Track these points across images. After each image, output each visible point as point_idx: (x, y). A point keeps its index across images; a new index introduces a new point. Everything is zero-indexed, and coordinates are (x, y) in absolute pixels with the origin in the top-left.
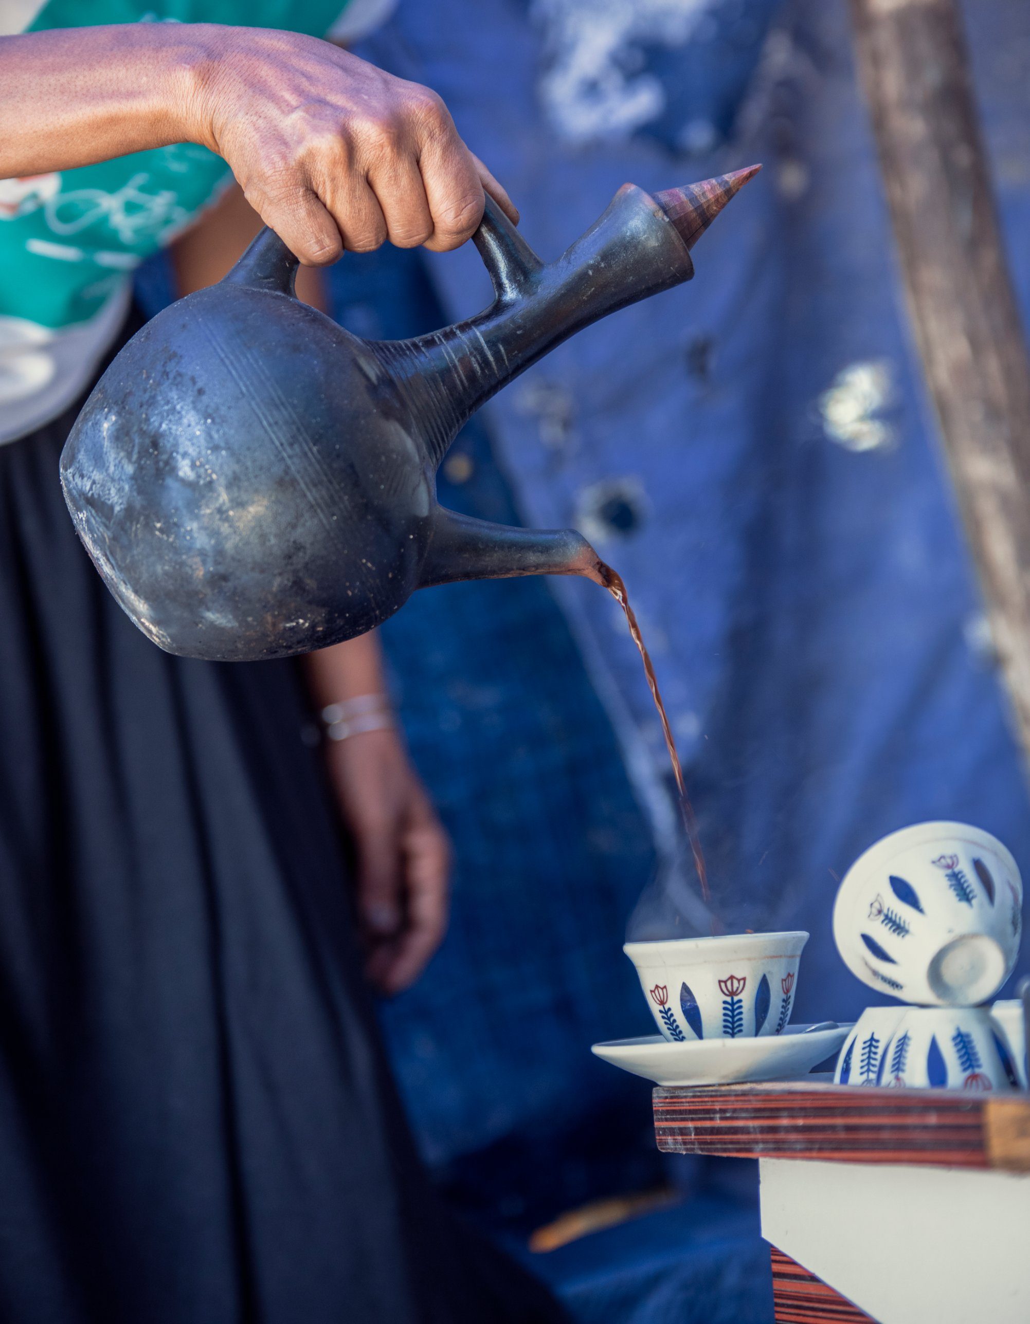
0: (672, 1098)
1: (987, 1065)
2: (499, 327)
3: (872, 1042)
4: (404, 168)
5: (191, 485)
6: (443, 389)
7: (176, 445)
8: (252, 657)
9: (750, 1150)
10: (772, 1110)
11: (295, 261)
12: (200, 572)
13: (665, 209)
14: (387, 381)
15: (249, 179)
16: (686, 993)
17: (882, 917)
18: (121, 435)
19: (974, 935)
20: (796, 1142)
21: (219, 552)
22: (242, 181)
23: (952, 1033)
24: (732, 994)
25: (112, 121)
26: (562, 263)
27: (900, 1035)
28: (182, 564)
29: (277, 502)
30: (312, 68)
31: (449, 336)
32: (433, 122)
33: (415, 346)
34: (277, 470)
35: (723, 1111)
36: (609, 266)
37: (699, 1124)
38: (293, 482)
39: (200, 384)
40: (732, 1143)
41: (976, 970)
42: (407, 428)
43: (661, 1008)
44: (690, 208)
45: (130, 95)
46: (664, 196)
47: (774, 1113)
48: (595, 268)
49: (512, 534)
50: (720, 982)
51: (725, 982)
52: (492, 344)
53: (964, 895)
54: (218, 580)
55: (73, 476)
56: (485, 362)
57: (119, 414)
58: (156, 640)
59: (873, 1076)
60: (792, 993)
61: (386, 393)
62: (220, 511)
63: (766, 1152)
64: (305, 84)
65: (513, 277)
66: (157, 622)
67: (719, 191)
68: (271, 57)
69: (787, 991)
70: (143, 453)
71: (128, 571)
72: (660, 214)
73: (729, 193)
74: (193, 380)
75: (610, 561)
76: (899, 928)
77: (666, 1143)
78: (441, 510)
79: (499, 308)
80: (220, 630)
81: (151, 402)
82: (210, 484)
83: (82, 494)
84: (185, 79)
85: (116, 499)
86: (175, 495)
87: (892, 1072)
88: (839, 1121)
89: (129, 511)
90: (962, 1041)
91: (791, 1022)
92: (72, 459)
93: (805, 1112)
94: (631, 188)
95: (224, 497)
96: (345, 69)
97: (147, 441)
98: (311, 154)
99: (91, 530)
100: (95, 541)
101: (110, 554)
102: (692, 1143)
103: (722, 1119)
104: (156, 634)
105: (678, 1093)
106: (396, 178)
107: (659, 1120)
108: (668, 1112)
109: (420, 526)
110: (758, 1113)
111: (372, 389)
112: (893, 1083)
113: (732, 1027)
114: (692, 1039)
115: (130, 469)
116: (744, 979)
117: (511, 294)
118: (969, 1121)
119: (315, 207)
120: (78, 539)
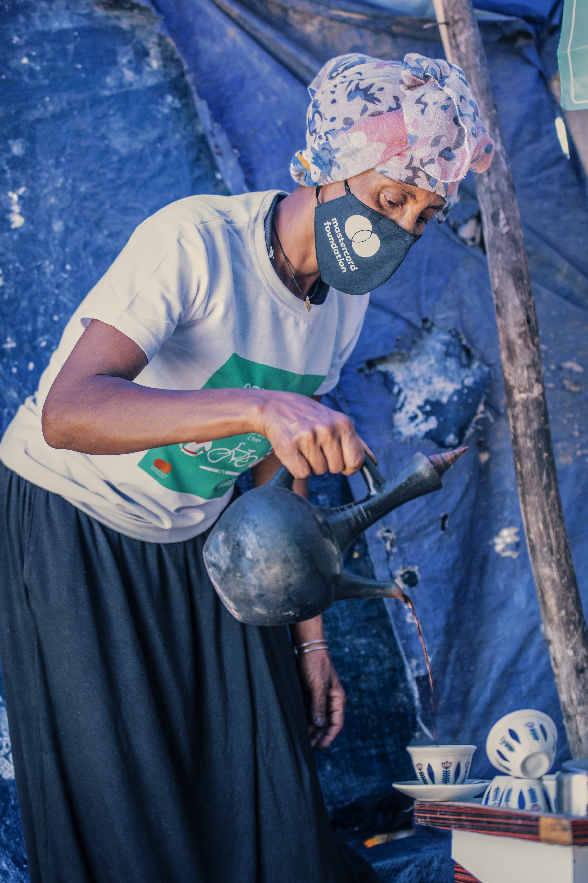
0: (422, 805)
1: (540, 801)
2: (369, 505)
3: (497, 789)
4: (335, 444)
5: (251, 561)
6: (347, 527)
7: (246, 545)
8: (272, 625)
9: (450, 827)
10: (460, 813)
11: (293, 478)
12: (253, 592)
13: (432, 462)
14: (326, 523)
15: (277, 447)
16: (429, 767)
17: (505, 744)
18: (226, 540)
19: (539, 753)
20: (468, 825)
21: (261, 586)
22: (275, 448)
23: (528, 788)
24: (447, 768)
25: (227, 424)
26: (393, 481)
27: (508, 788)
28: (247, 590)
29: (283, 568)
30: (302, 406)
31: (350, 507)
32: (346, 427)
33: (337, 510)
34: (283, 556)
35: (440, 811)
36: (410, 483)
37: (432, 816)
38: (289, 561)
39: (256, 522)
40: (443, 823)
41: (539, 766)
42: (333, 541)
43: (420, 771)
44: (441, 462)
45: (234, 414)
46: (432, 458)
47: (460, 814)
48: (405, 483)
49: (371, 582)
50: (442, 763)
51: (444, 763)
52: (366, 510)
53: (536, 738)
54: (260, 596)
55: (208, 555)
56: (363, 518)
57: (226, 533)
58: (236, 617)
59: (497, 802)
60: (469, 769)
61: (325, 528)
62: (262, 571)
63: (456, 828)
64: (299, 413)
65: (374, 485)
66: (237, 611)
67: (453, 456)
68: (287, 402)
69: (467, 768)
70: (234, 548)
71: (227, 591)
72: (430, 465)
73: (456, 457)
74: (253, 521)
75: (407, 593)
76: (511, 749)
77: (418, 821)
78: (345, 572)
79: (369, 497)
80: (260, 615)
81: (238, 529)
82: (258, 561)
83: (211, 562)
84: (255, 410)
85: (223, 565)
86: (244, 564)
87: (505, 802)
88: (484, 819)
89: (228, 570)
90: (532, 792)
91: (468, 778)
92: (207, 549)
93: (472, 815)
94: (419, 454)
95: (263, 565)
96: (314, 407)
97: (235, 543)
98: (300, 438)
99: (214, 575)
100: (215, 580)
101: (220, 584)
102: (428, 822)
103: (440, 814)
104: (237, 616)
105: (424, 803)
106: (332, 448)
107: (416, 812)
108: (420, 810)
109: (337, 578)
110: (453, 814)
111: (320, 526)
112: (505, 806)
113: (446, 780)
114: (430, 784)
115: (229, 553)
116: (451, 763)
117: (374, 492)
118: (534, 823)
119: (301, 458)
120: (209, 578)
